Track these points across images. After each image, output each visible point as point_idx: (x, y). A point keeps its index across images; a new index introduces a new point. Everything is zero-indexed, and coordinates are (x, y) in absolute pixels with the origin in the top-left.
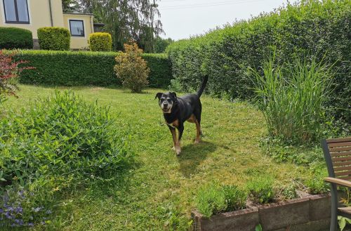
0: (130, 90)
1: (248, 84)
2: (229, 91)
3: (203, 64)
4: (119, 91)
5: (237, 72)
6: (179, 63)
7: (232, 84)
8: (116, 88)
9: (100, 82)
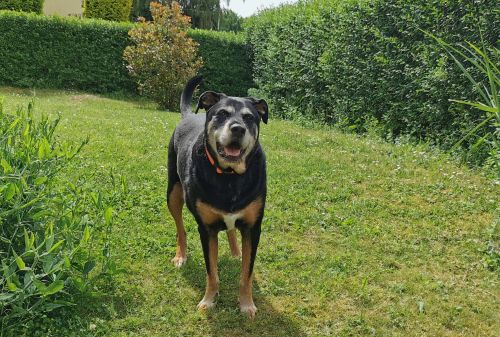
0: (154, 105)
1: (435, 102)
2: (385, 117)
3: (326, 54)
4: (131, 105)
5: (409, 71)
6: (270, 54)
7: (394, 100)
8: (126, 99)
9: (93, 85)
